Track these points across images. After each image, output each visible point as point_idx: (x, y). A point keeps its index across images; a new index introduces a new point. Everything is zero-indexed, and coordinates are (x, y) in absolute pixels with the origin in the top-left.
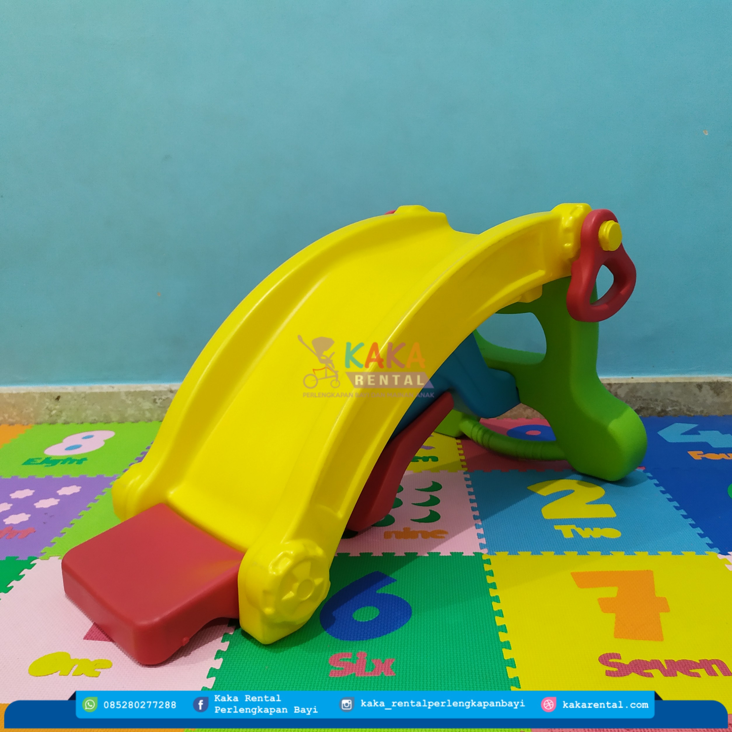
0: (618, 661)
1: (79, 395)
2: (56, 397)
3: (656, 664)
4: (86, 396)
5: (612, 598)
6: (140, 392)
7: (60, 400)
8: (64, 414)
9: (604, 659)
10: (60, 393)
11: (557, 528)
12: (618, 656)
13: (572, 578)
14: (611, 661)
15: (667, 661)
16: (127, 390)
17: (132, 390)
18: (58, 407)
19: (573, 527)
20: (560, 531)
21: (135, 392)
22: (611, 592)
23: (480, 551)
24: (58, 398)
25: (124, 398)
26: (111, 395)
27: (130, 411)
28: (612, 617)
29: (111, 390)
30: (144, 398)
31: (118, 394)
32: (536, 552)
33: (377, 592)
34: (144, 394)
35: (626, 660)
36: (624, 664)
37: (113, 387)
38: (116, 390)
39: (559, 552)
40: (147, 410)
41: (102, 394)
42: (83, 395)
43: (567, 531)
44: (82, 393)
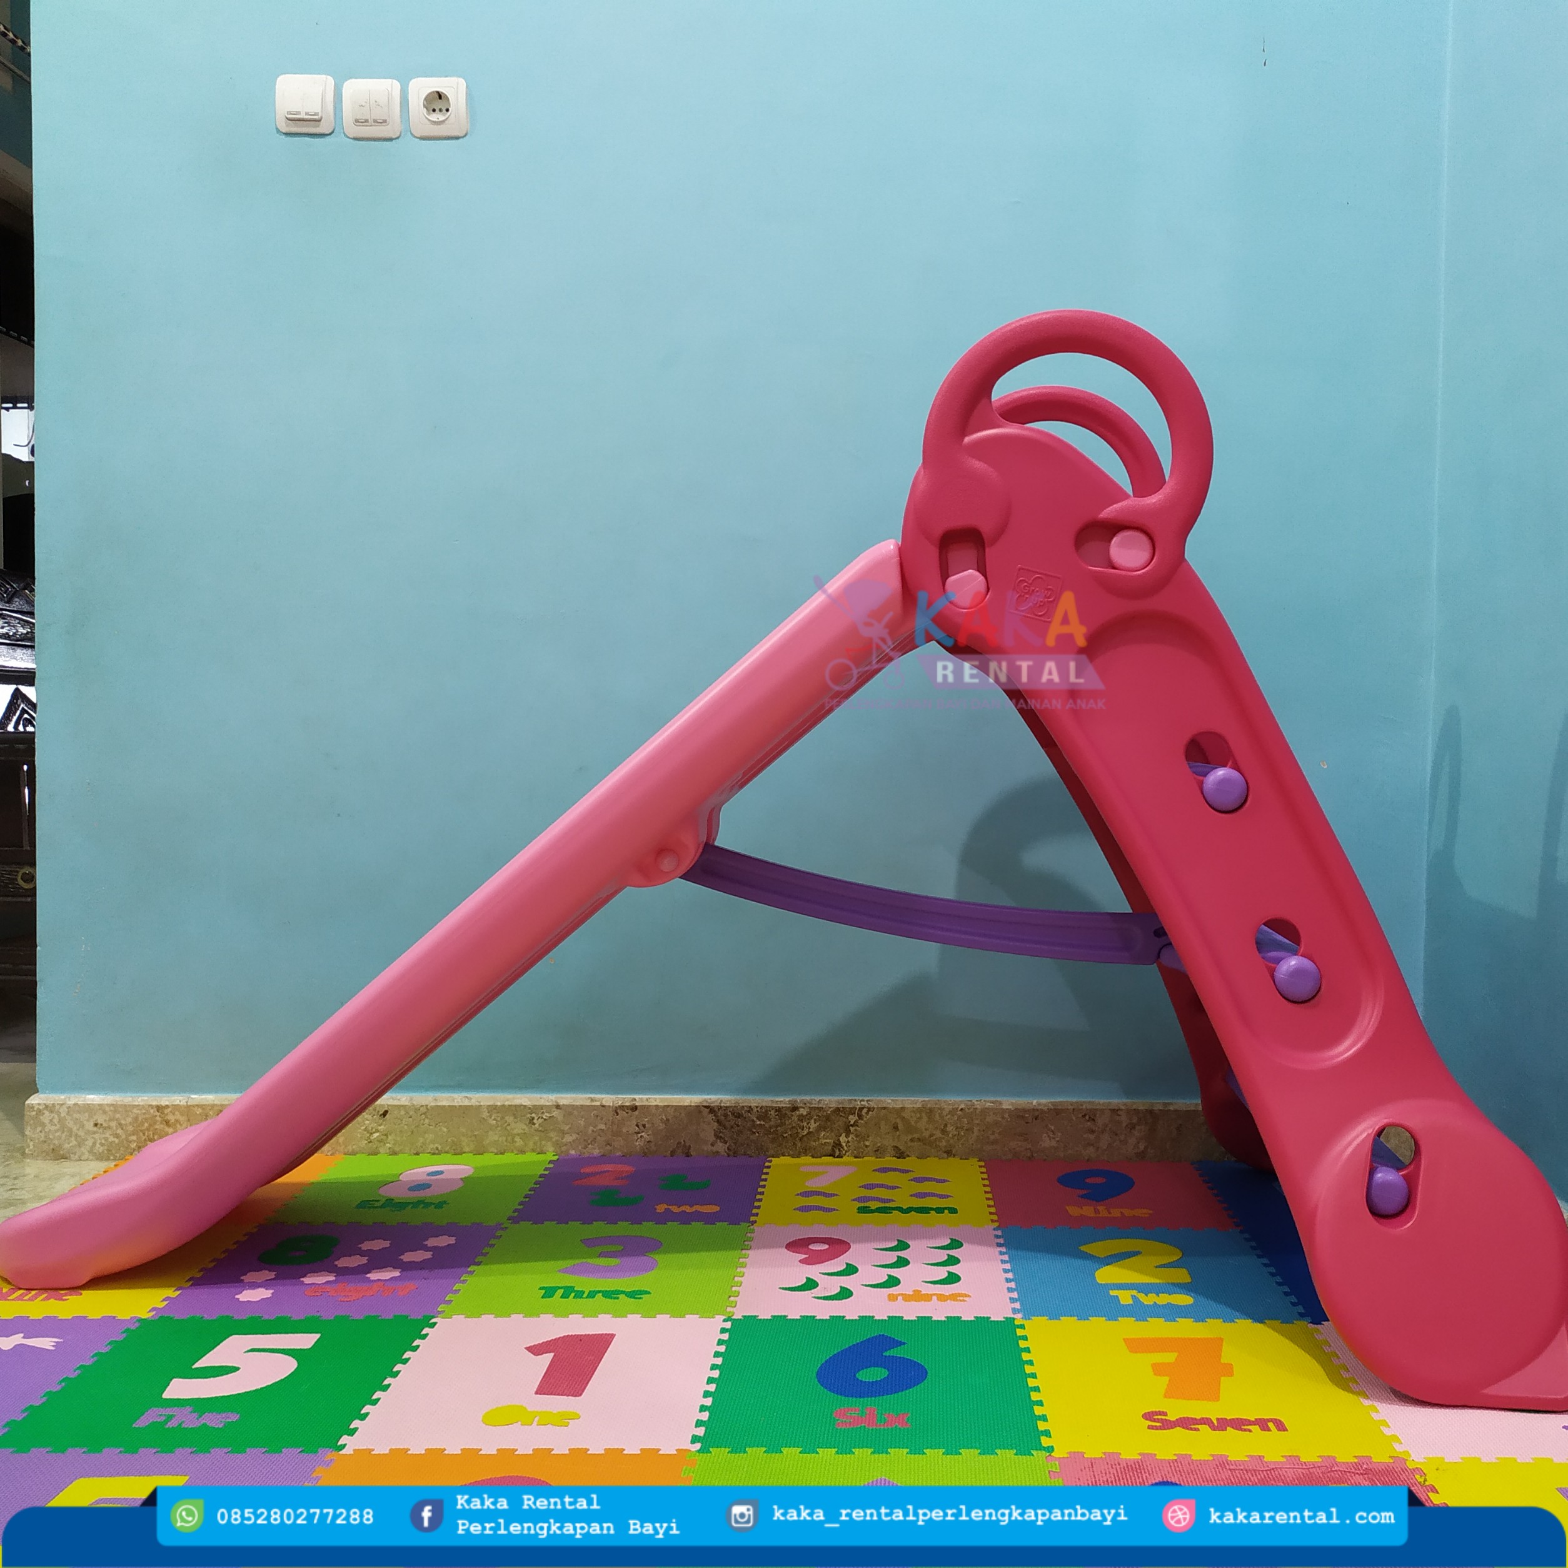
0: (1163, 1417)
1: (417, 1110)
2: (383, 1110)
3: (1206, 1421)
4: (427, 1112)
5: (1169, 1364)
6: (511, 1106)
7: (387, 1116)
9: (1148, 1416)
10: (388, 1105)
11: (1112, 1293)
12: (1165, 1414)
13: (1123, 1343)
14: (1156, 1417)
15: (1218, 1419)
16: (491, 1103)
17: (499, 1103)
18: (382, 1127)
19: (1134, 1292)
20: (1117, 1296)
21: (503, 1106)
22: (1170, 1357)
23: (1012, 1316)
24: (385, 1113)
25: (485, 1115)
26: (465, 1110)
27: (493, 1137)
28: (1165, 1380)
29: (466, 1103)
30: (515, 1116)
31: (478, 1108)
32: (1083, 1317)
33: (884, 1354)
34: (516, 1111)
35: (1172, 1417)
36: (1170, 1421)
37: (470, 1099)
38: (474, 1102)
39: (1112, 1317)
40: (519, 1134)
42: (423, 1110)
43: (1125, 1297)
44: (422, 1106)
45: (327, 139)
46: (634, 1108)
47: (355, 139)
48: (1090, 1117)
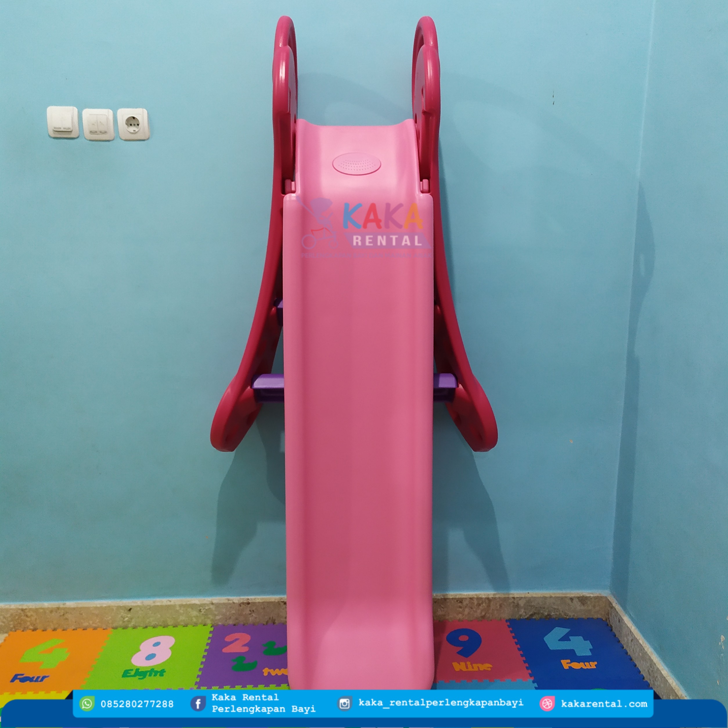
1: (145, 607)
2: (129, 608)
4: (150, 608)
6: (190, 604)
7: (132, 610)
8: (133, 620)
10: (131, 606)
16: (180, 603)
17: (184, 603)
18: (129, 615)
24: (130, 610)
25: (178, 608)
26: (168, 607)
27: (182, 618)
29: (169, 603)
30: (192, 609)
31: (174, 606)
34: (193, 606)
37: (170, 601)
38: (172, 603)
40: (194, 617)
41: (162, 606)
42: (148, 607)
44: (148, 606)
45: (76, 140)
46: (249, 603)
47: (90, 140)
48: (460, 602)
